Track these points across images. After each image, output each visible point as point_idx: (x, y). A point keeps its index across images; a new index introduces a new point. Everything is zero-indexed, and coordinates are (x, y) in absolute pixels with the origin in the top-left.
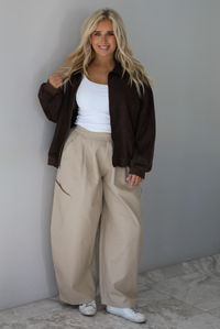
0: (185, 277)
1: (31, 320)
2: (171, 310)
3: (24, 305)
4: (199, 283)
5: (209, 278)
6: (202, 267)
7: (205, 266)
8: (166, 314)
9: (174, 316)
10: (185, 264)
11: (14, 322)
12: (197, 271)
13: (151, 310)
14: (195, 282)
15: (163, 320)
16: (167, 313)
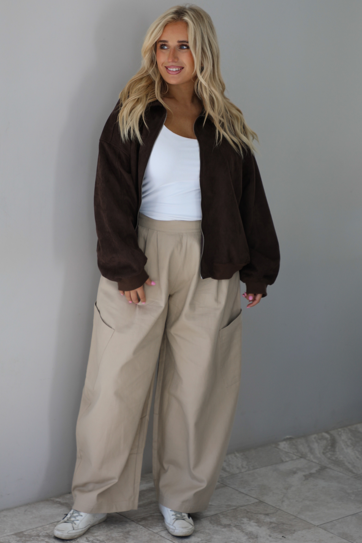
0: (283, 467)
1: (20, 535)
2: (259, 522)
3: (8, 509)
4: (310, 476)
5: (323, 468)
6: (311, 450)
7: (317, 448)
8: (250, 529)
9: (263, 532)
10: (283, 445)
12: (303, 456)
13: (225, 521)
14: (300, 475)
15: (244, 539)
16: (252, 527)
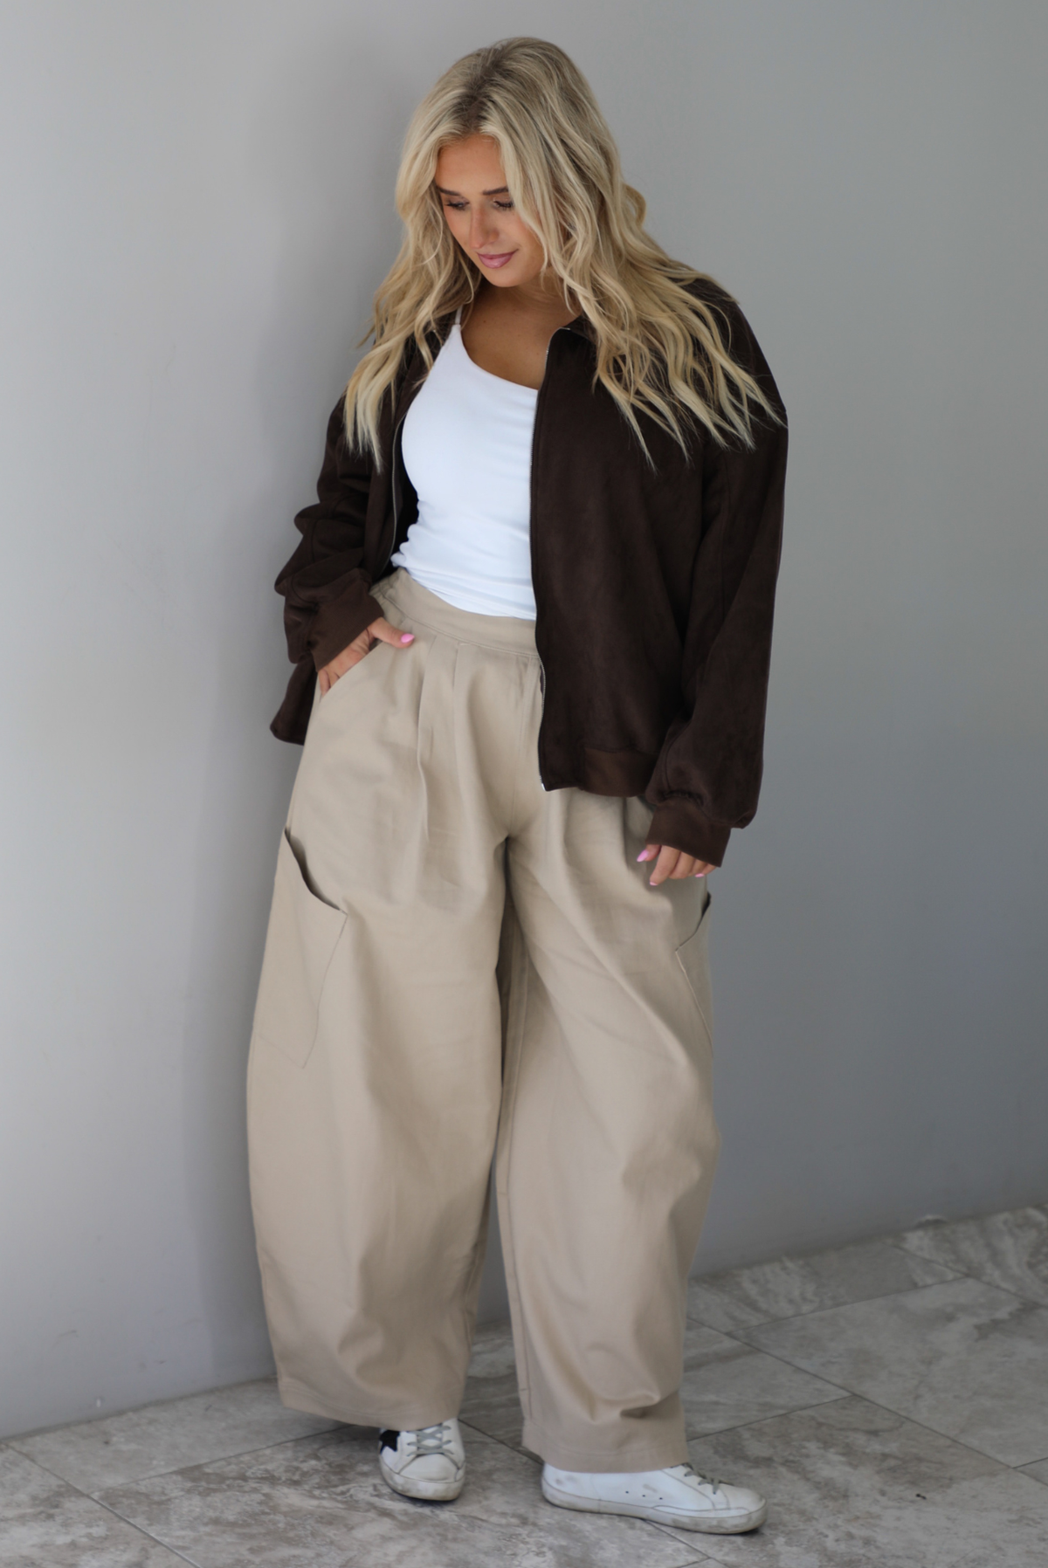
0: (919, 1302)
1: (193, 1475)
2: (852, 1455)
4: (985, 1331)
5: (1029, 1308)
6: (996, 1256)
7: (1013, 1250)
8: (826, 1472)
9: (863, 1480)
10: (916, 1241)
11: (113, 1480)
12: (972, 1272)
13: (756, 1449)
14: (965, 1324)
15: (809, 1499)
16: (832, 1468)
